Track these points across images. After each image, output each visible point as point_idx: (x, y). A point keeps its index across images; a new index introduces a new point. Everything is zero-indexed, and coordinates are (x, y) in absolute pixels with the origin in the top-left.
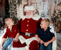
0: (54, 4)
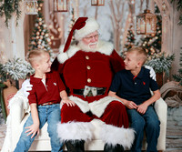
0: (127, 13)
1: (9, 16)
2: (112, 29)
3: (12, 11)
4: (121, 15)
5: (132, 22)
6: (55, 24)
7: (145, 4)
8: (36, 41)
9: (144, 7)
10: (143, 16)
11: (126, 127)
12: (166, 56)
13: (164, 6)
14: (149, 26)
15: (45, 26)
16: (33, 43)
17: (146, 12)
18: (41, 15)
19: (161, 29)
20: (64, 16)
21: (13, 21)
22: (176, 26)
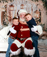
5: (32, 14)
6: (10, 14)
8: (4, 19)
12: (42, 24)
13: (42, 9)
15: (7, 15)
16: (4, 20)
17: (36, 11)
18: (6, 11)
19: (41, 16)
20: (12, 12)
22: (45, 15)
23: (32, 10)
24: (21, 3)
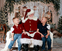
1: (11, 13)
2: (39, 16)
3: (12, 11)
4: (41, 13)
6: (23, 15)
7: (47, 10)
9: (47, 11)
10: (47, 13)
11: (40, 40)
12: (54, 24)
14: (49, 16)
17: (48, 12)
18: (19, 12)
21: (12, 14)
23: (44, 11)
24: (34, 5)
